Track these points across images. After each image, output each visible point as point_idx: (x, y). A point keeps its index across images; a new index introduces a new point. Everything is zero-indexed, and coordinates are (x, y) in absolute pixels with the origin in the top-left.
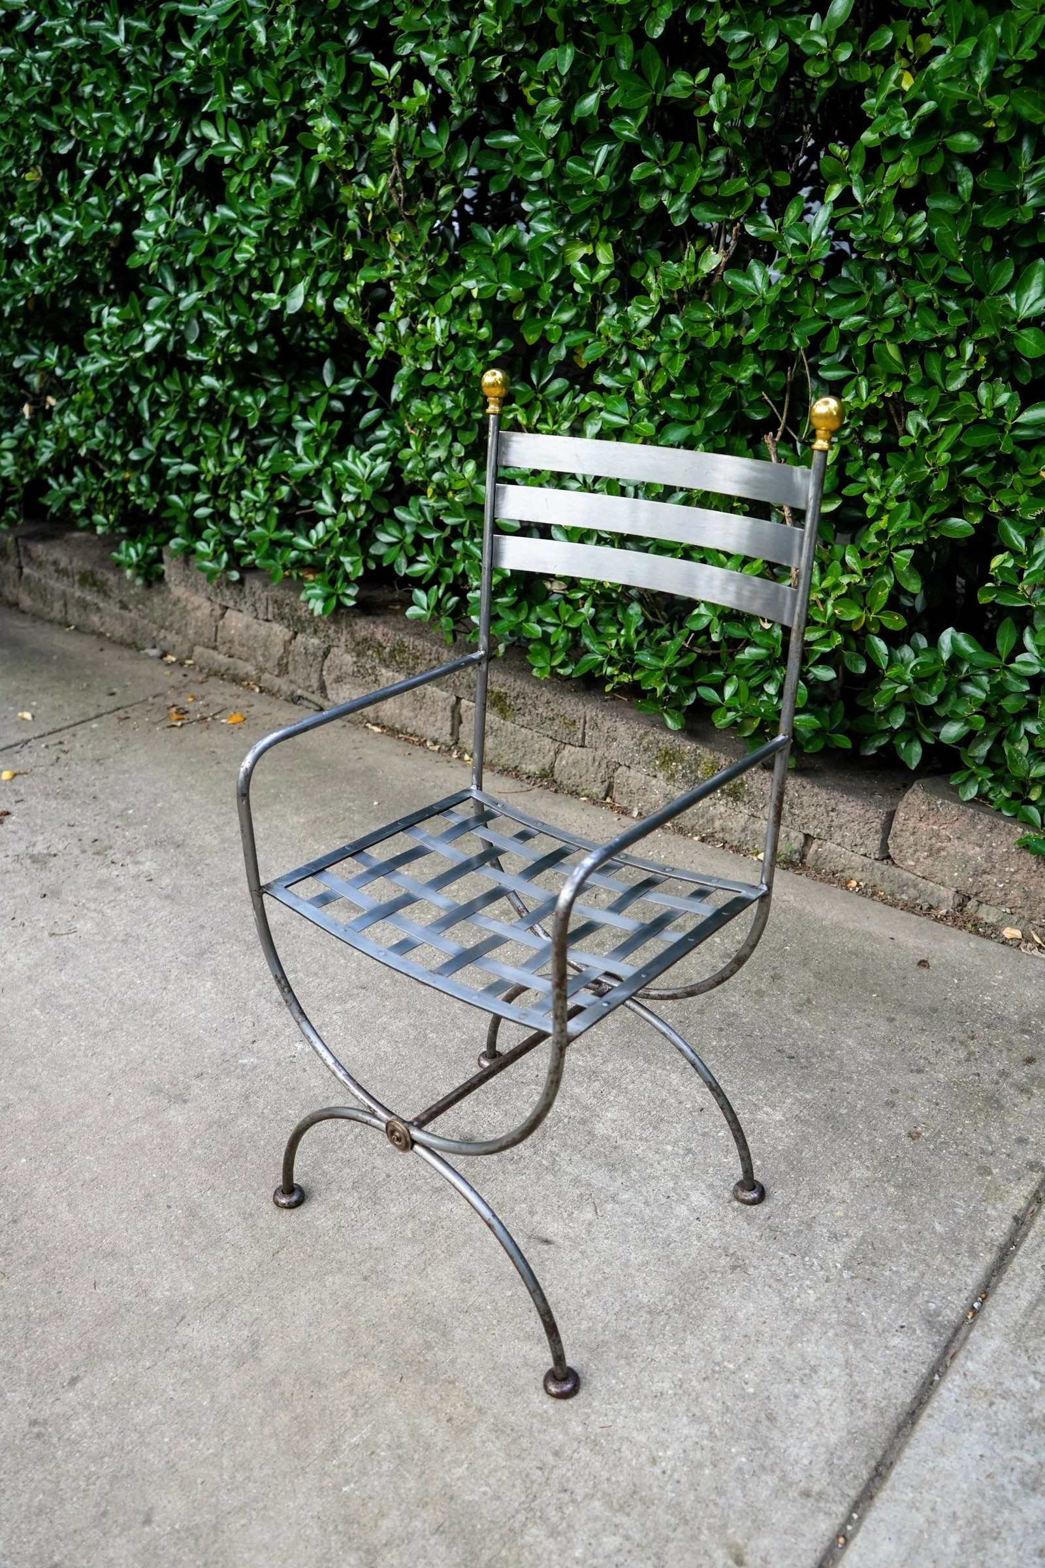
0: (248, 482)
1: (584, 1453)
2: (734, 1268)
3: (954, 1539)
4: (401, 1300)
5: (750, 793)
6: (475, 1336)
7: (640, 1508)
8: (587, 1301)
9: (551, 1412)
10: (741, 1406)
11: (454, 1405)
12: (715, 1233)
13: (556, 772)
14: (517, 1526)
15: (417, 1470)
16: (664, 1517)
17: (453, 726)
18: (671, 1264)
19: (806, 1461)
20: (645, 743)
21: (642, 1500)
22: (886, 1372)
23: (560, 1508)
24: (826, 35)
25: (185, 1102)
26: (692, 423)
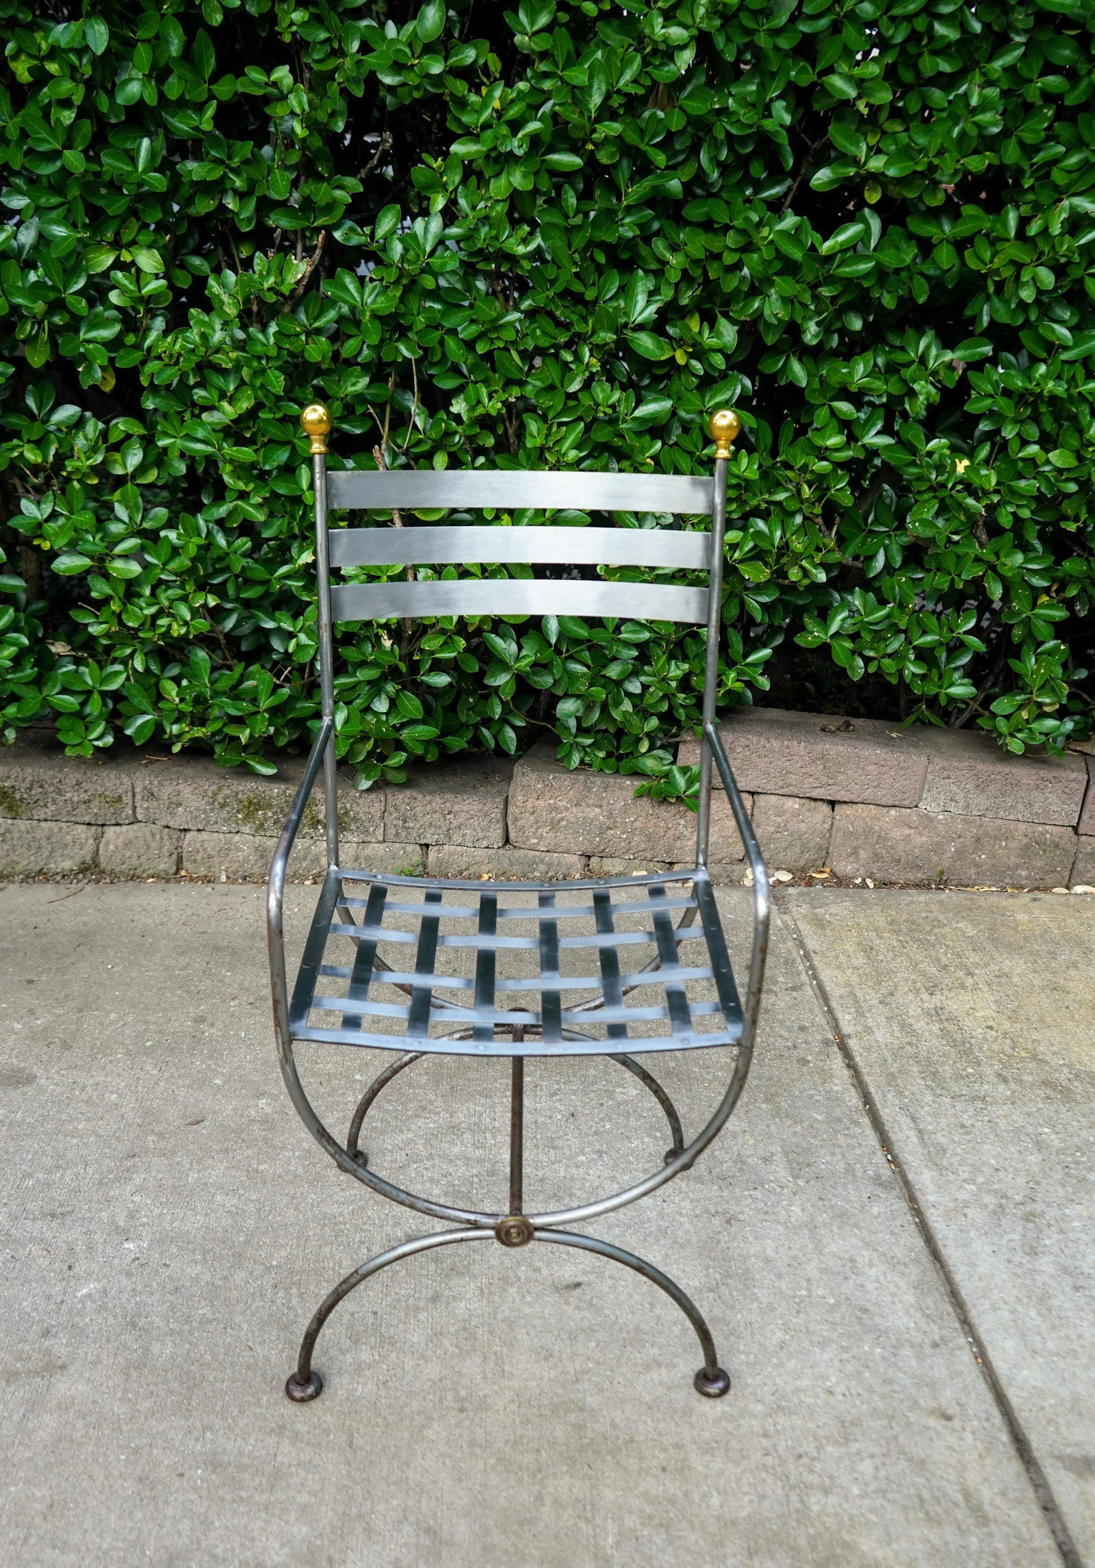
1: (782, 1421)
2: (728, 1222)
3: (1033, 1313)
4: (513, 1407)
5: (355, 820)
6: (607, 1394)
7: (857, 1430)
8: (657, 1311)
9: (727, 1409)
10: (838, 1316)
11: (654, 1457)
12: (687, 1204)
13: (102, 860)
14: (798, 1506)
15: (685, 1524)
16: (877, 1424)
18: (683, 1246)
19: (912, 1325)
20: (220, 798)
21: (852, 1423)
22: (892, 1233)
23: (811, 1471)
24: (410, 45)
25: (63, 1367)
26: (289, 442)
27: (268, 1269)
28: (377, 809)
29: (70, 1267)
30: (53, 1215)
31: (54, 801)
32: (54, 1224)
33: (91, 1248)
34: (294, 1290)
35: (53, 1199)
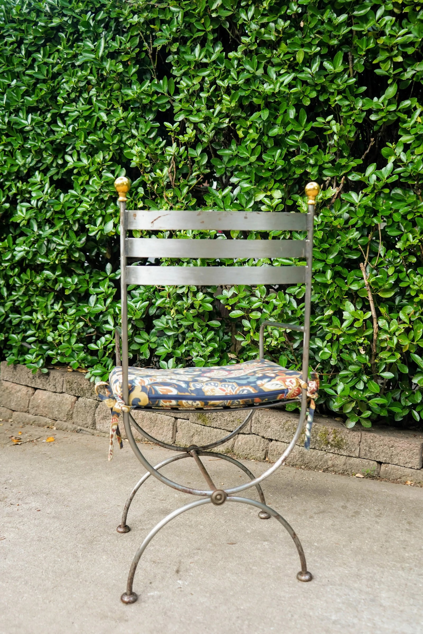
0: (61, 321)
5: (346, 444)
13: (235, 448)
17: (173, 433)
20: (286, 426)
24: (383, 103)
25: (127, 621)
26: (324, 261)
27: (238, 609)
28: (356, 440)
29: (151, 583)
30: (154, 562)
31: (220, 419)
32: (153, 565)
33: (163, 578)
34: (246, 622)
35: (158, 556)
